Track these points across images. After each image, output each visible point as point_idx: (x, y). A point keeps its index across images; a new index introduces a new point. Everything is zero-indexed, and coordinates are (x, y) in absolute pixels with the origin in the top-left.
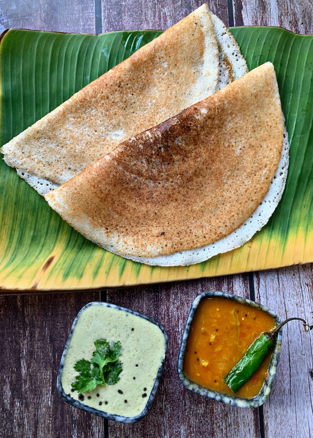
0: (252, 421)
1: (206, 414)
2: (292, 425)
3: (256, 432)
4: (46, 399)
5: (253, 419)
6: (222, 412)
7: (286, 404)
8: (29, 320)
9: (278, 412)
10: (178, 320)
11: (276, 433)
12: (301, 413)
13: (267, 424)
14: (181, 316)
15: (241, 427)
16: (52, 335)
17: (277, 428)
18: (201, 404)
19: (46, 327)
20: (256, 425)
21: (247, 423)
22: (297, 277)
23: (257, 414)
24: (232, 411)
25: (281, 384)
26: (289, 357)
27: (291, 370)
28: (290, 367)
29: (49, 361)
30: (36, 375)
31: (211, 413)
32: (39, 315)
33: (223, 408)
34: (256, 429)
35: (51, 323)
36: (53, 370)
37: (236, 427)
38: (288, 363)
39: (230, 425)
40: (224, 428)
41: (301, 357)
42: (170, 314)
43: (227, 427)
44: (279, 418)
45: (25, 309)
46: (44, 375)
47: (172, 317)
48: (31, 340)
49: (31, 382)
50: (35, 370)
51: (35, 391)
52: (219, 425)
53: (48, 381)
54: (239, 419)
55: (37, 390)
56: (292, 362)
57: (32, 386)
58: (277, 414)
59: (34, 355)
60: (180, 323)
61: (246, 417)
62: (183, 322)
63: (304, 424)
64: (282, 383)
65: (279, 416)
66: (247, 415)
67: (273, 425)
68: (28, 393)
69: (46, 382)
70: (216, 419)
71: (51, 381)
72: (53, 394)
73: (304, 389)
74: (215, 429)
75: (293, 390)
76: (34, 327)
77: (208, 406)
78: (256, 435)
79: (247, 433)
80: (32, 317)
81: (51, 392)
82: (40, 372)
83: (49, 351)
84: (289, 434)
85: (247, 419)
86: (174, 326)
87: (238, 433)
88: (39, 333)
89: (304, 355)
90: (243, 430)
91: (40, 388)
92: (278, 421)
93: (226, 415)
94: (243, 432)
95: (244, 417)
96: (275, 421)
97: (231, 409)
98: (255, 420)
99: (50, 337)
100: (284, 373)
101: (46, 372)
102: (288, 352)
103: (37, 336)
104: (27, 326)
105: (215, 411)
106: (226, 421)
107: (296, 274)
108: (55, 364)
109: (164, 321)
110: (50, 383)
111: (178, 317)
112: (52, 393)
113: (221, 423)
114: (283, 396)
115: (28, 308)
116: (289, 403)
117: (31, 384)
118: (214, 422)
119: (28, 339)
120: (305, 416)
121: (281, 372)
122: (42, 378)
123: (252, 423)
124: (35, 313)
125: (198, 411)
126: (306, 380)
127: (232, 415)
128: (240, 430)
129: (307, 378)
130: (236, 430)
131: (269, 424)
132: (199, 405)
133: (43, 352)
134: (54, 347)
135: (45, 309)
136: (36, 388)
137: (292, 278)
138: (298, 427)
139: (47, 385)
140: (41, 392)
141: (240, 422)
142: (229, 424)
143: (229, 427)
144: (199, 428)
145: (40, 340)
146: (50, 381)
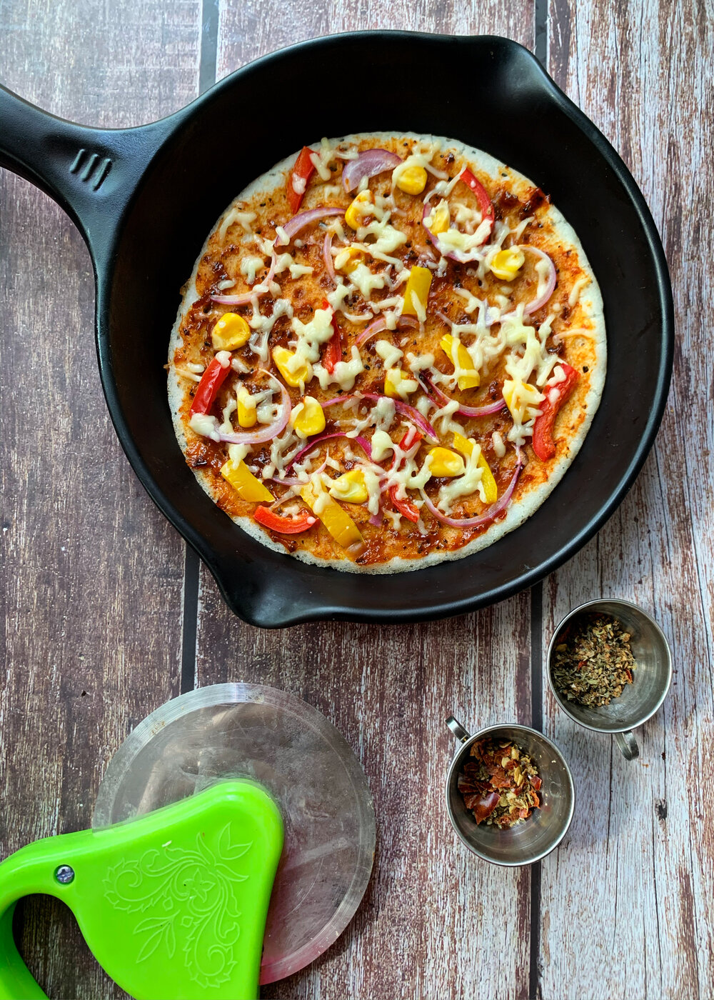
0: (514, 905)
1: (410, 880)
2: (604, 920)
3: (521, 929)
4: (46, 824)
5: (515, 899)
6: (446, 879)
7: (594, 873)
8: (14, 644)
9: (576, 890)
10: (361, 668)
11: (565, 935)
12: (628, 896)
13: (547, 913)
14: (367, 657)
15: (488, 914)
16: (66, 683)
17: (571, 923)
18: (400, 858)
19: (53, 663)
20: (522, 914)
21: (500, 908)
22: (647, 588)
23: (526, 890)
24: (470, 879)
25: (587, 828)
26: (611, 768)
27: (613, 798)
28: (611, 791)
29: (57, 740)
30: (26, 771)
31: (420, 878)
32: (38, 634)
33: (449, 871)
34: (522, 922)
35: (65, 655)
36: (65, 761)
37: (475, 914)
38: (608, 782)
39: (462, 909)
40: (447, 915)
41: (638, 770)
42: (343, 652)
43: (454, 913)
44: (577, 904)
45: (7, 620)
46: (46, 771)
47: (346, 660)
48: (17, 691)
49: (15, 784)
50: (25, 759)
51: (23, 806)
52: (438, 907)
53: (53, 785)
54: (484, 898)
55: (27, 803)
56: (617, 780)
57: (16, 794)
58: (573, 893)
59: (24, 724)
60: (364, 674)
61: (501, 896)
62: (372, 672)
63: (632, 920)
64: (589, 826)
65: (577, 899)
66: (502, 891)
67: (561, 916)
68: (8, 807)
69: (48, 788)
70: (432, 893)
71: (60, 785)
72: (63, 816)
73: (640, 843)
74: (427, 915)
75: (613, 842)
76: (25, 661)
77: (414, 865)
78: (520, 934)
79: (499, 930)
80: (22, 638)
81: (60, 809)
82: (36, 764)
83: (57, 718)
84: (596, 939)
85: (502, 899)
86: (349, 679)
87: (479, 928)
88: (37, 675)
89: (647, 766)
90: (490, 922)
91: (34, 799)
92: (574, 908)
93: (456, 886)
94: (490, 927)
95: (495, 893)
96: (565, 909)
97: (467, 876)
98: (522, 902)
99: (61, 687)
100: (596, 803)
101: (50, 765)
102: (609, 757)
103: (31, 682)
104: (9, 659)
105: (430, 876)
106: (453, 900)
107: (646, 580)
108: (71, 750)
109: (328, 667)
110: (57, 790)
111: (360, 659)
112: (62, 812)
113: (441, 904)
114: (590, 854)
115: (14, 617)
116: (602, 872)
117: (15, 789)
118: (426, 900)
119: (10, 688)
120: (636, 903)
121: (589, 801)
122: (39, 779)
123: (514, 909)
124: (28, 630)
125: (392, 874)
126: (645, 822)
127: (469, 889)
128: (483, 921)
129: (650, 819)
130: (475, 921)
131: (551, 915)
132: (395, 861)
133: (44, 720)
134: (70, 711)
135: (51, 622)
136: (24, 798)
137: (636, 588)
138: (618, 926)
139: (51, 794)
140: (36, 809)
141: (485, 904)
142: (459, 907)
143: (459, 912)
144: (392, 910)
145: (38, 693)
146: (57, 784)
